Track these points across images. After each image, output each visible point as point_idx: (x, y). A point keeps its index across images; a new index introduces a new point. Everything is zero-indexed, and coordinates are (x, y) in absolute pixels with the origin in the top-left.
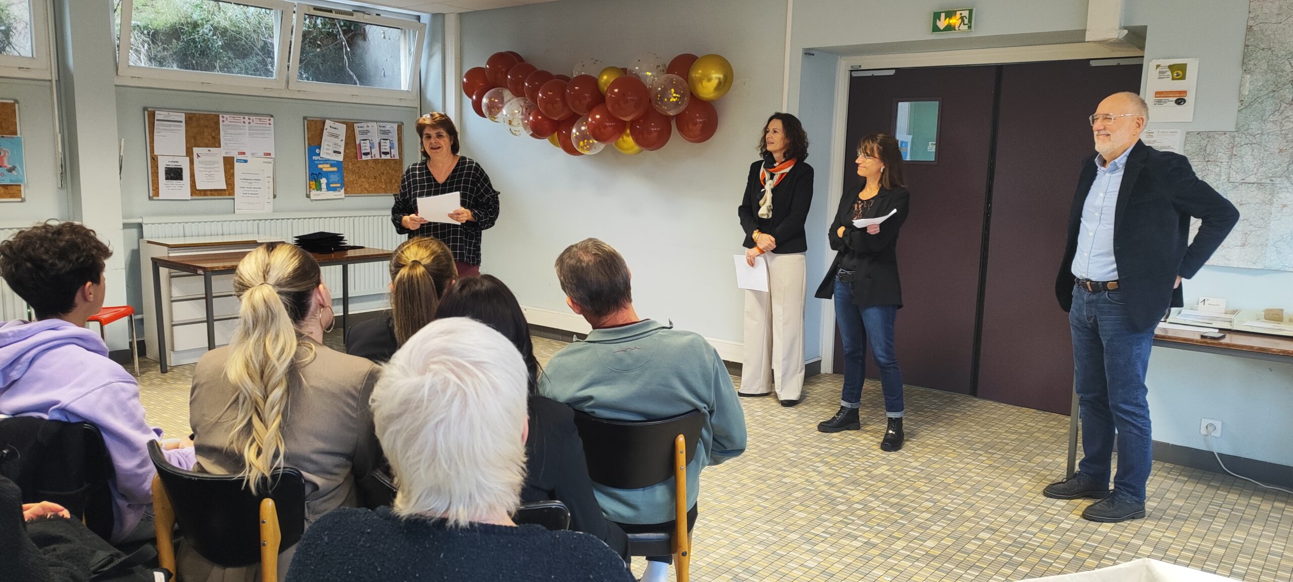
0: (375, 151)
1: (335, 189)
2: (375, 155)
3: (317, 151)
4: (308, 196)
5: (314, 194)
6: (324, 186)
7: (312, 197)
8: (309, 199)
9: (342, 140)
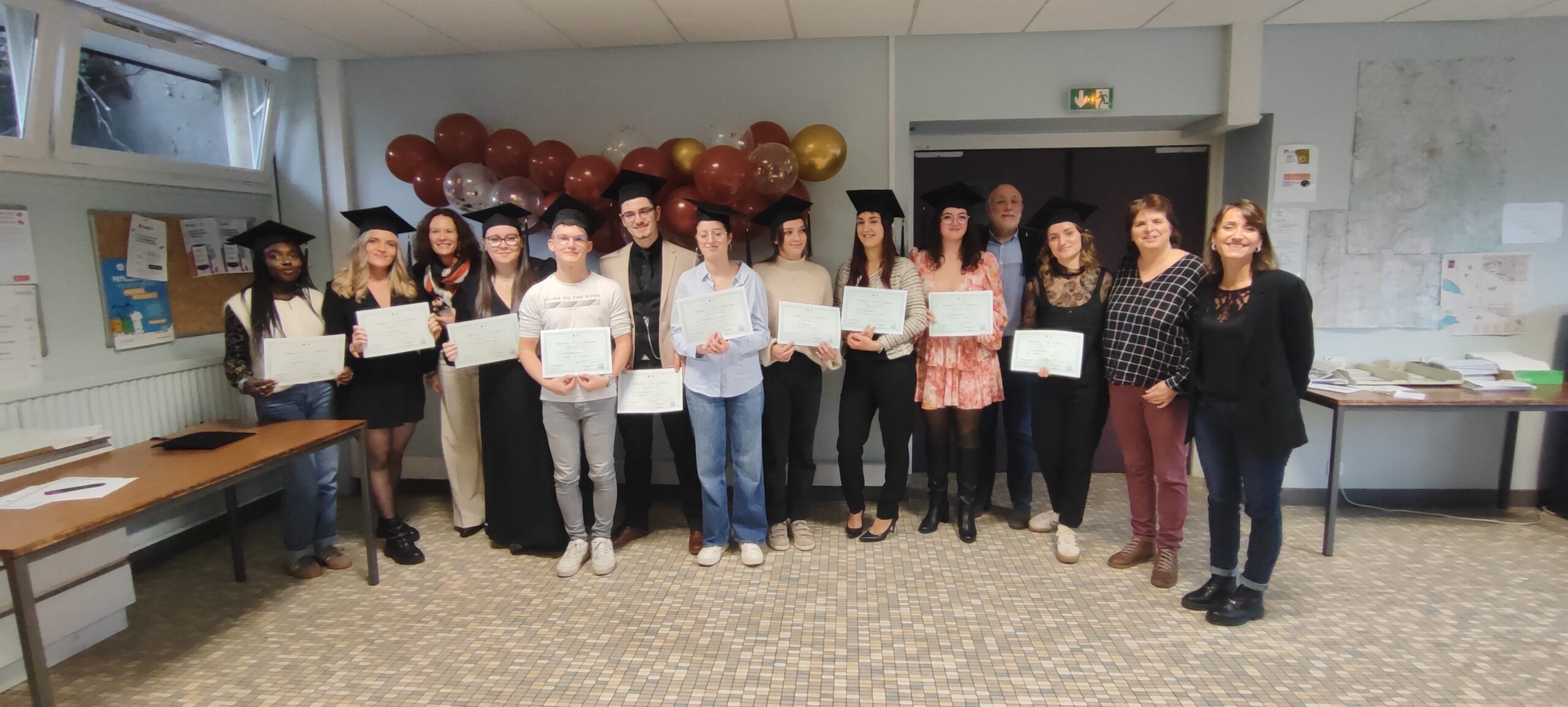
0: (218, 263)
1: (156, 328)
2: (217, 268)
3: (120, 267)
4: (110, 345)
5: (121, 340)
6: (138, 326)
7: (119, 346)
8: (111, 350)
9: (161, 248)
